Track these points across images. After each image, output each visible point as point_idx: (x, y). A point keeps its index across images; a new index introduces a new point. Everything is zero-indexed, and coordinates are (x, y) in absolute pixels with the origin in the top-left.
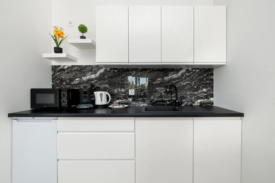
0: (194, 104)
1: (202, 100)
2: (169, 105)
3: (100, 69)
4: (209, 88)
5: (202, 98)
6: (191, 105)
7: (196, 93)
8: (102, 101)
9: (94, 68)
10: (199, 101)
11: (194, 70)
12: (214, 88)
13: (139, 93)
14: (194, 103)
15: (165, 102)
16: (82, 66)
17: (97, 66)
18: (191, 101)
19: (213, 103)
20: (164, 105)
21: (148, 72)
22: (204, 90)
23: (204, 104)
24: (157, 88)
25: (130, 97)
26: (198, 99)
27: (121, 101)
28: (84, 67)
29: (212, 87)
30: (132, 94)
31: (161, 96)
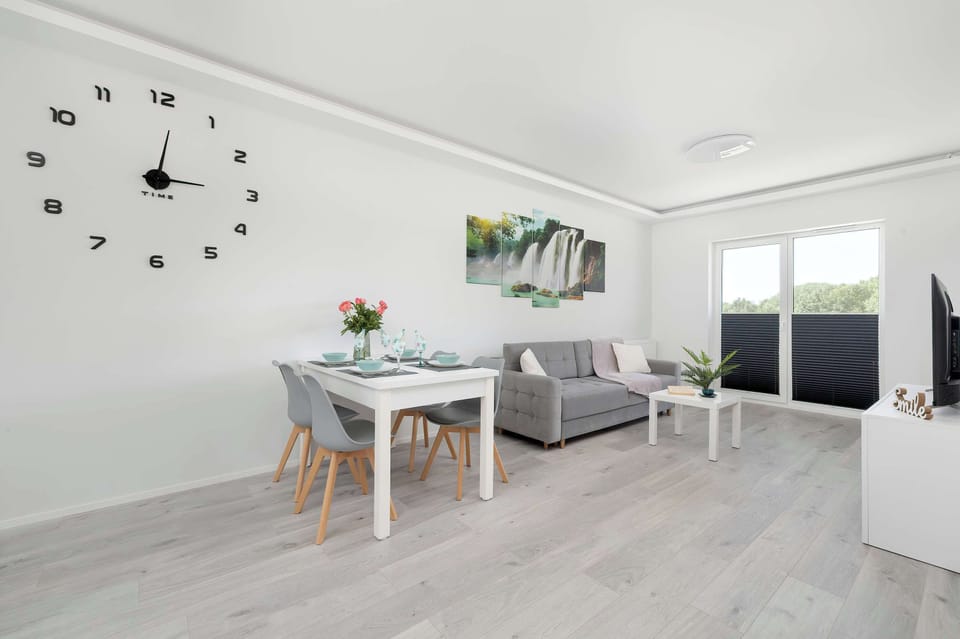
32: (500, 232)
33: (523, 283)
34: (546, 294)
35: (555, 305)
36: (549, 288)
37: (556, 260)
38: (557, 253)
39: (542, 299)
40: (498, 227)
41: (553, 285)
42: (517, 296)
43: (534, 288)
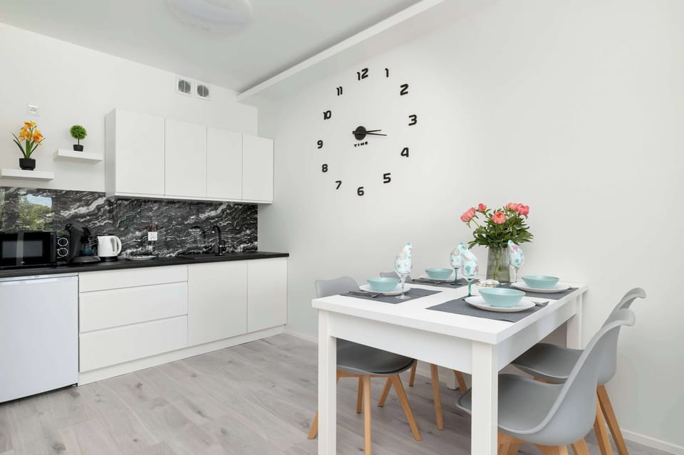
0: (236, 251)
1: (246, 245)
2: (206, 253)
3: (96, 199)
4: (253, 230)
5: (245, 242)
6: (233, 252)
7: (239, 236)
8: (114, 250)
9: (85, 195)
10: (242, 246)
11: (236, 206)
12: (258, 230)
13: (164, 238)
14: (236, 249)
15: (200, 249)
16: (61, 191)
17: (92, 193)
18: (233, 246)
19: (257, 249)
20: (200, 253)
21: (177, 206)
22: (248, 232)
23: (247, 249)
24: (190, 230)
25: (150, 243)
26: (240, 244)
27: (135, 250)
28: (64, 192)
29: (256, 229)
30: (153, 240)
31: (195, 242)
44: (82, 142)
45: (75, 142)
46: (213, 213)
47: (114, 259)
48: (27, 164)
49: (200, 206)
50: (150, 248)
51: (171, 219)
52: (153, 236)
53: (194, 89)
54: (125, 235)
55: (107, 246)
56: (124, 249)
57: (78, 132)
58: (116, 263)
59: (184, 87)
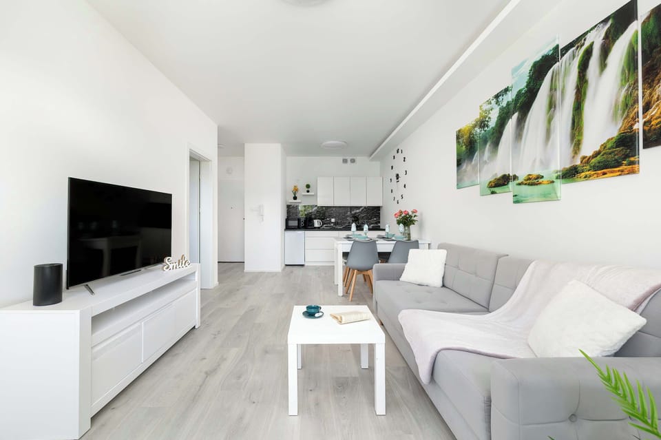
1: (374, 225)
3: (314, 207)
4: (378, 218)
7: (370, 221)
8: (318, 225)
9: (311, 206)
10: (372, 225)
11: (369, 208)
13: (337, 221)
19: (379, 226)
21: (342, 208)
22: (375, 219)
23: (375, 227)
24: (347, 218)
27: (327, 225)
29: (380, 218)
30: (333, 222)
31: (350, 223)
32: (478, 130)
33: (499, 175)
34: (533, 181)
35: (548, 197)
36: (536, 173)
37: (550, 120)
38: (552, 105)
39: (526, 189)
40: (475, 126)
41: (545, 163)
42: (493, 193)
43: (515, 177)
44: (309, 189)
45: (307, 189)
46: (358, 211)
47: (319, 228)
48: (295, 198)
49: (352, 208)
50: (332, 224)
51: (340, 214)
52: (333, 220)
53: (349, 162)
54: (323, 219)
55: (317, 223)
56: (323, 224)
57: (308, 186)
58: (319, 229)
59: (345, 161)
